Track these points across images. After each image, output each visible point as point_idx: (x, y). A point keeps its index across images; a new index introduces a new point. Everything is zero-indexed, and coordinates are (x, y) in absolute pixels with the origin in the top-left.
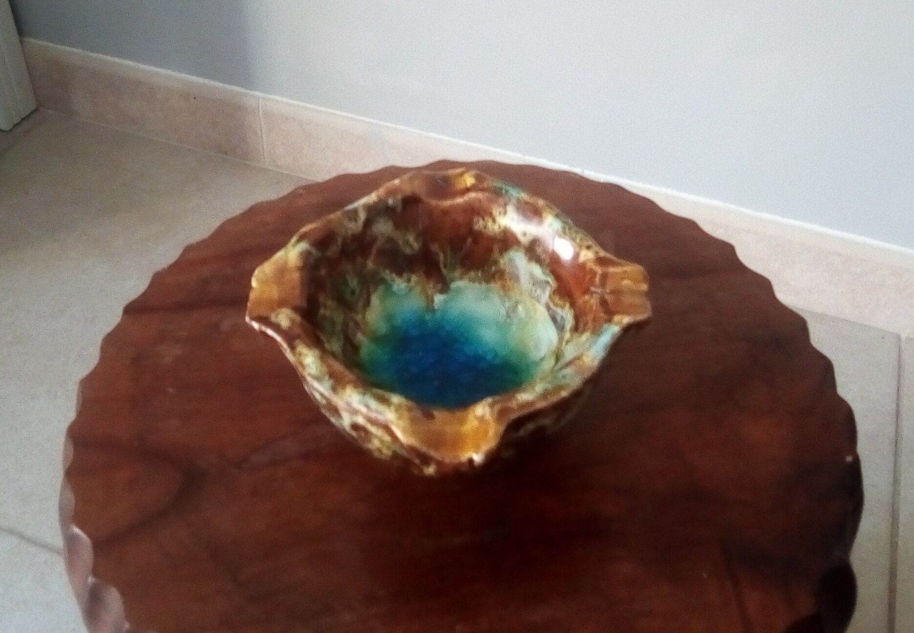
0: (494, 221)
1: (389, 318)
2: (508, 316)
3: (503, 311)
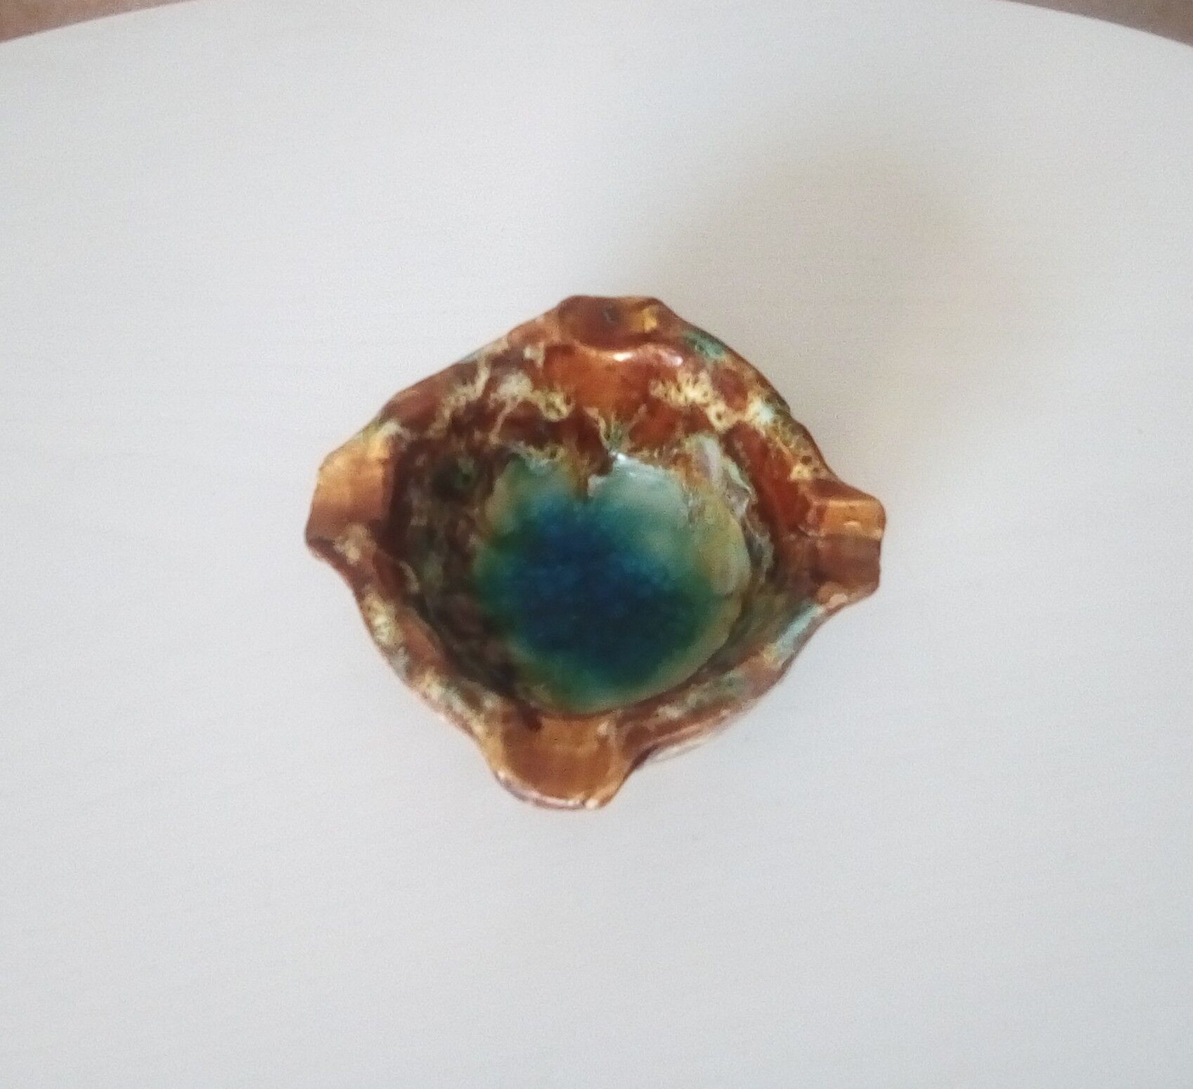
0: (679, 389)
1: (521, 508)
2: (691, 520)
3: (685, 513)
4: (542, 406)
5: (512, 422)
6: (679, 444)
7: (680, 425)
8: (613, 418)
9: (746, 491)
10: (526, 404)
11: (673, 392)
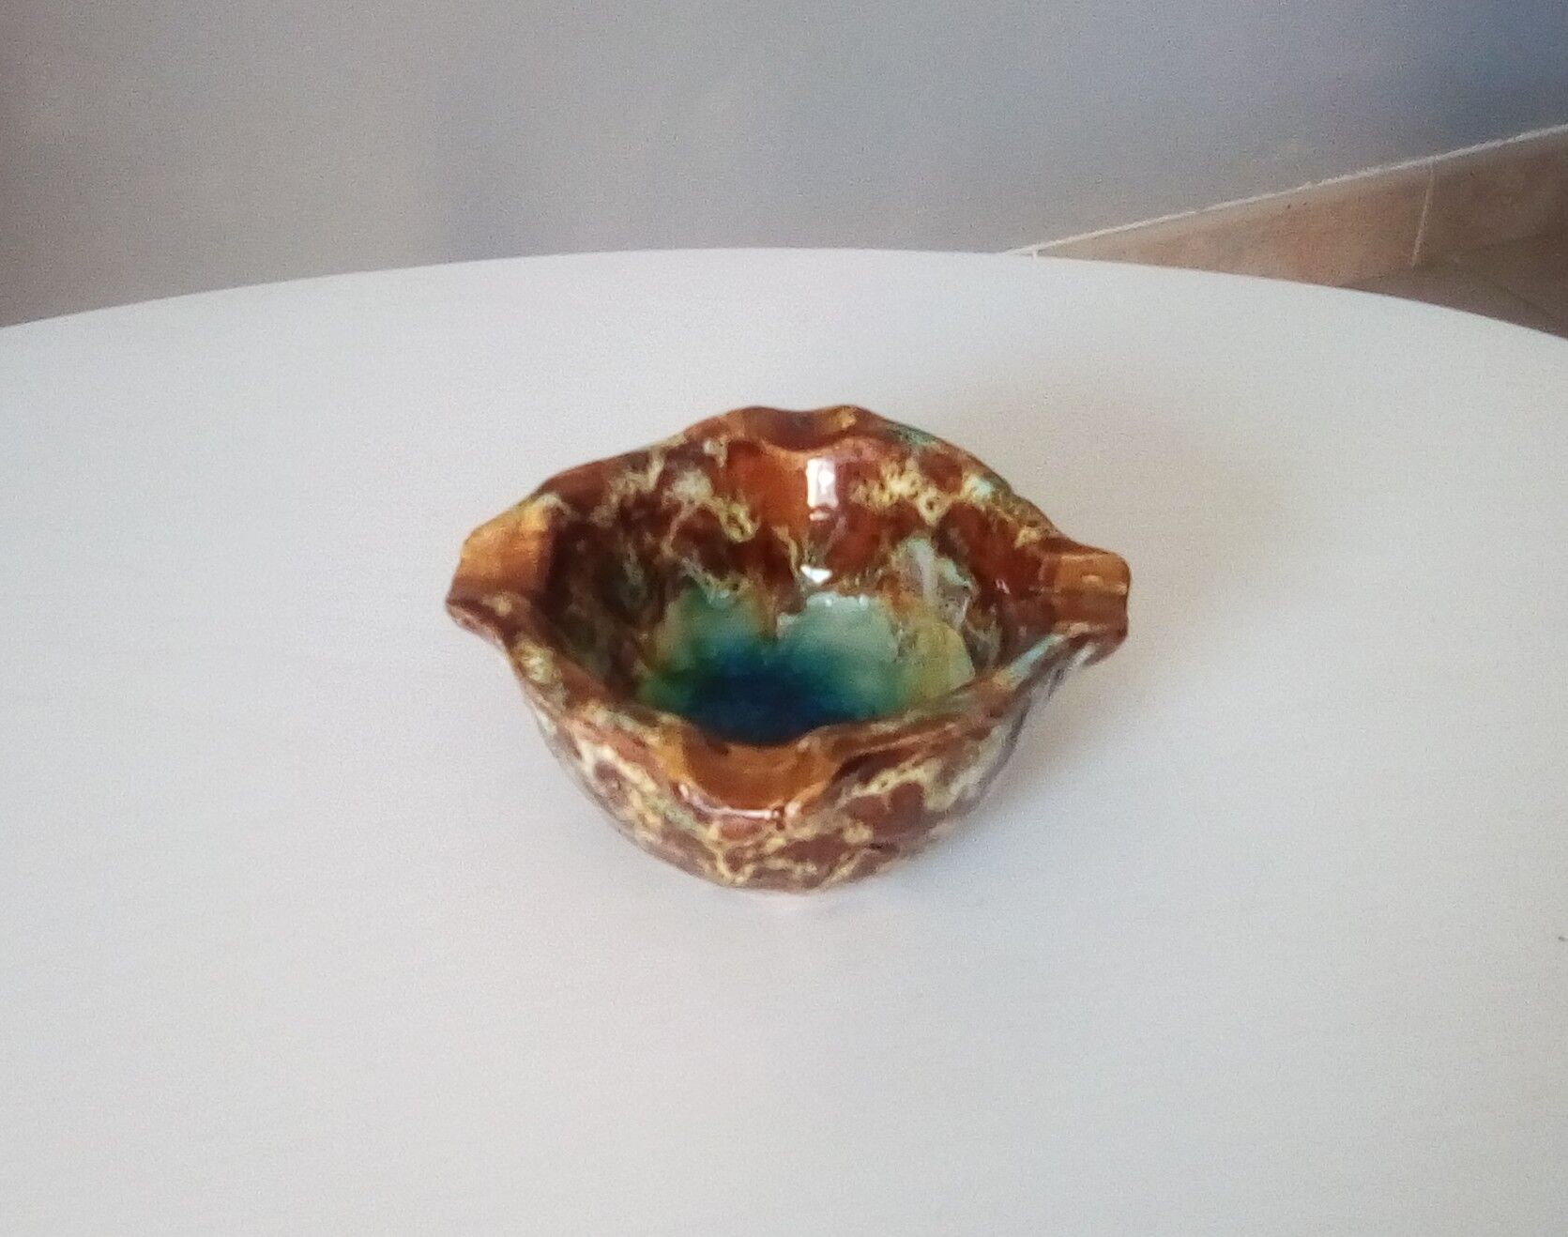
0: (883, 487)
2: (901, 652)
3: (894, 646)
4: (723, 519)
5: (688, 532)
6: (884, 561)
7: (885, 535)
8: (805, 539)
9: (966, 588)
10: (704, 512)
11: (875, 492)
